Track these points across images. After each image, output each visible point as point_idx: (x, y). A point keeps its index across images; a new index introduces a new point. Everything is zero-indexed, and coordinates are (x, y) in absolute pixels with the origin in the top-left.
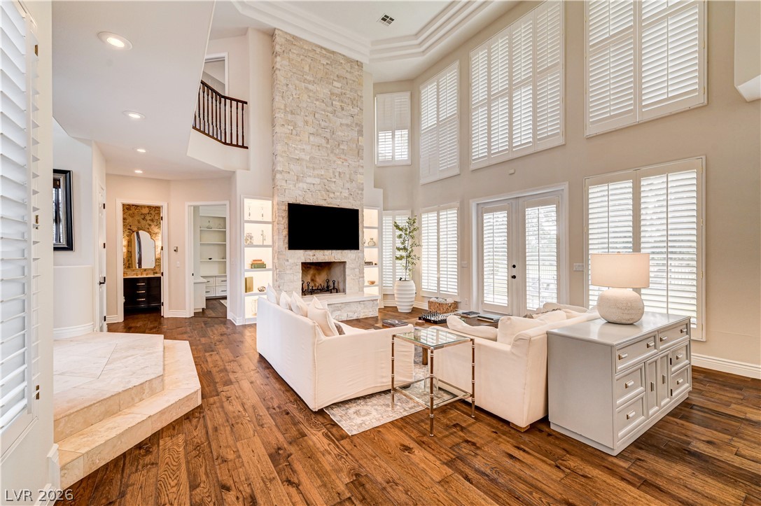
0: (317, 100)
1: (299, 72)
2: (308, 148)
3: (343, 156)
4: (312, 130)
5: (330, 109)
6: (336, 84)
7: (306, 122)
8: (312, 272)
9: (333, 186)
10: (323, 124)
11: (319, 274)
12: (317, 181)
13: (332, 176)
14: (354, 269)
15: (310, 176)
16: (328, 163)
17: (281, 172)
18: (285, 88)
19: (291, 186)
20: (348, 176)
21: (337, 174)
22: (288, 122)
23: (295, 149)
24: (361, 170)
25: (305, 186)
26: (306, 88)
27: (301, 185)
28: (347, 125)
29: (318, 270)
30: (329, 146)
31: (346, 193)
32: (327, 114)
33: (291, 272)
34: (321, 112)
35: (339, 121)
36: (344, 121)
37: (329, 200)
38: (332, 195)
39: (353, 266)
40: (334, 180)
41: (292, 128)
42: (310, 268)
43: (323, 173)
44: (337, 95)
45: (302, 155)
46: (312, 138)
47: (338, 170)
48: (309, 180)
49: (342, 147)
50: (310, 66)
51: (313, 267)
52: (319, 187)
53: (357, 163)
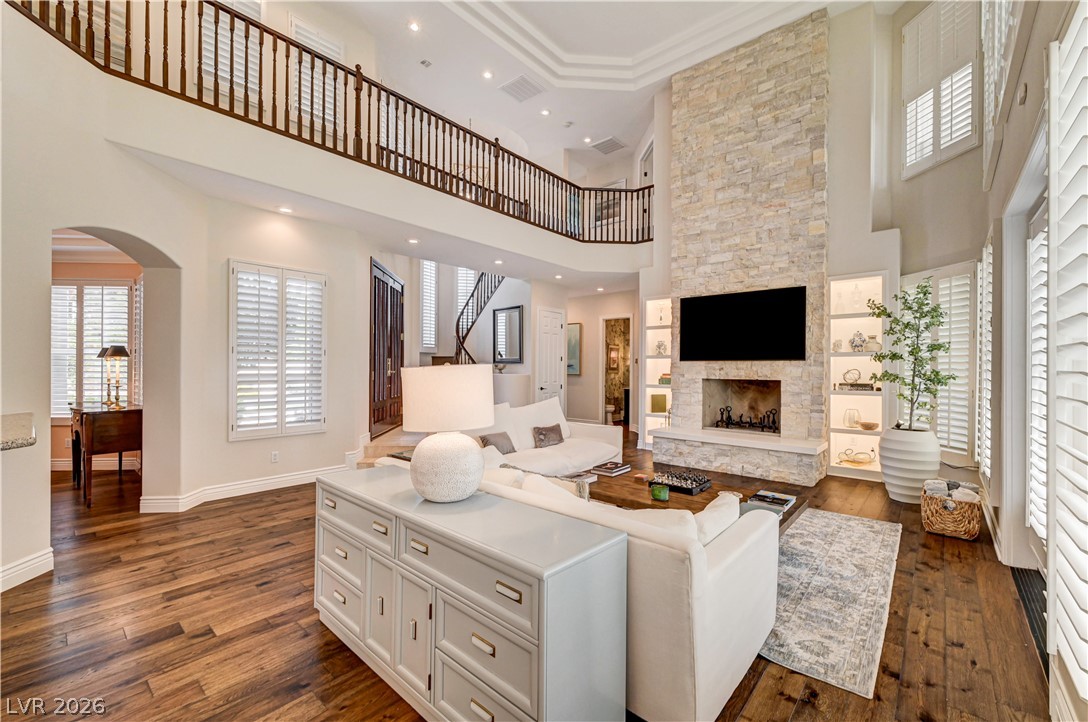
0: (730, 133)
1: (704, 110)
2: (712, 212)
3: (776, 201)
4: (719, 183)
5: (752, 134)
6: (763, 87)
7: (711, 176)
8: (750, 395)
9: (756, 258)
10: (738, 165)
11: (764, 399)
12: (728, 256)
13: (754, 239)
14: (798, 394)
15: (716, 253)
16: (748, 223)
17: (675, 260)
18: (683, 145)
19: (690, 274)
20: (787, 231)
21: (764, 236)
22: (685, 189)
23: (695, 221)
24: (817, 211)
25: (708, 269)
26: (715, 126)
27: (701, 269)
28: (787, 143)
29: (761, 392)
30: (749, 195)
31: (783, 262)
32: (745, 145)
33: (687, 391)
34: (736, 148)
35: (768, 146)
36: (778, 141)
37: (748, 281)
38: (753, 272)
39: (796, 389)
40: (759, 246)
41: (691, 194)
42: (749, 389)
43: (737, 240)
44: (765, 104)
45: (706, 226)
46: (720, 196)
47: (765, 228)
48: (713, 259)
49: (774, 186)
50: (718, 92)
51: (753, 387)
52: (732, 265)
53: (809, 202)
